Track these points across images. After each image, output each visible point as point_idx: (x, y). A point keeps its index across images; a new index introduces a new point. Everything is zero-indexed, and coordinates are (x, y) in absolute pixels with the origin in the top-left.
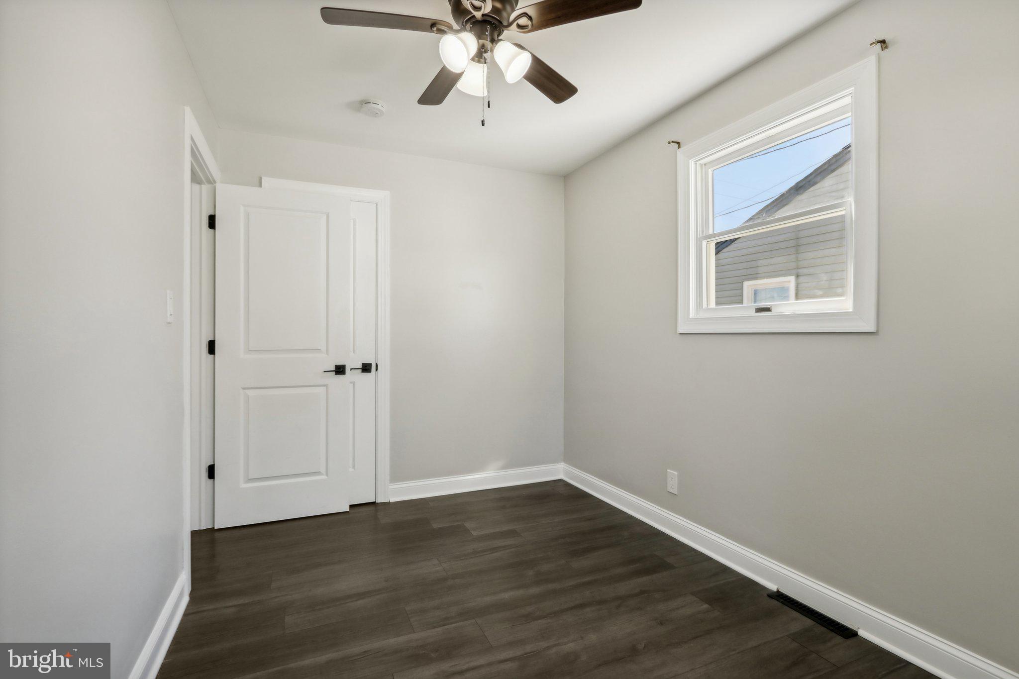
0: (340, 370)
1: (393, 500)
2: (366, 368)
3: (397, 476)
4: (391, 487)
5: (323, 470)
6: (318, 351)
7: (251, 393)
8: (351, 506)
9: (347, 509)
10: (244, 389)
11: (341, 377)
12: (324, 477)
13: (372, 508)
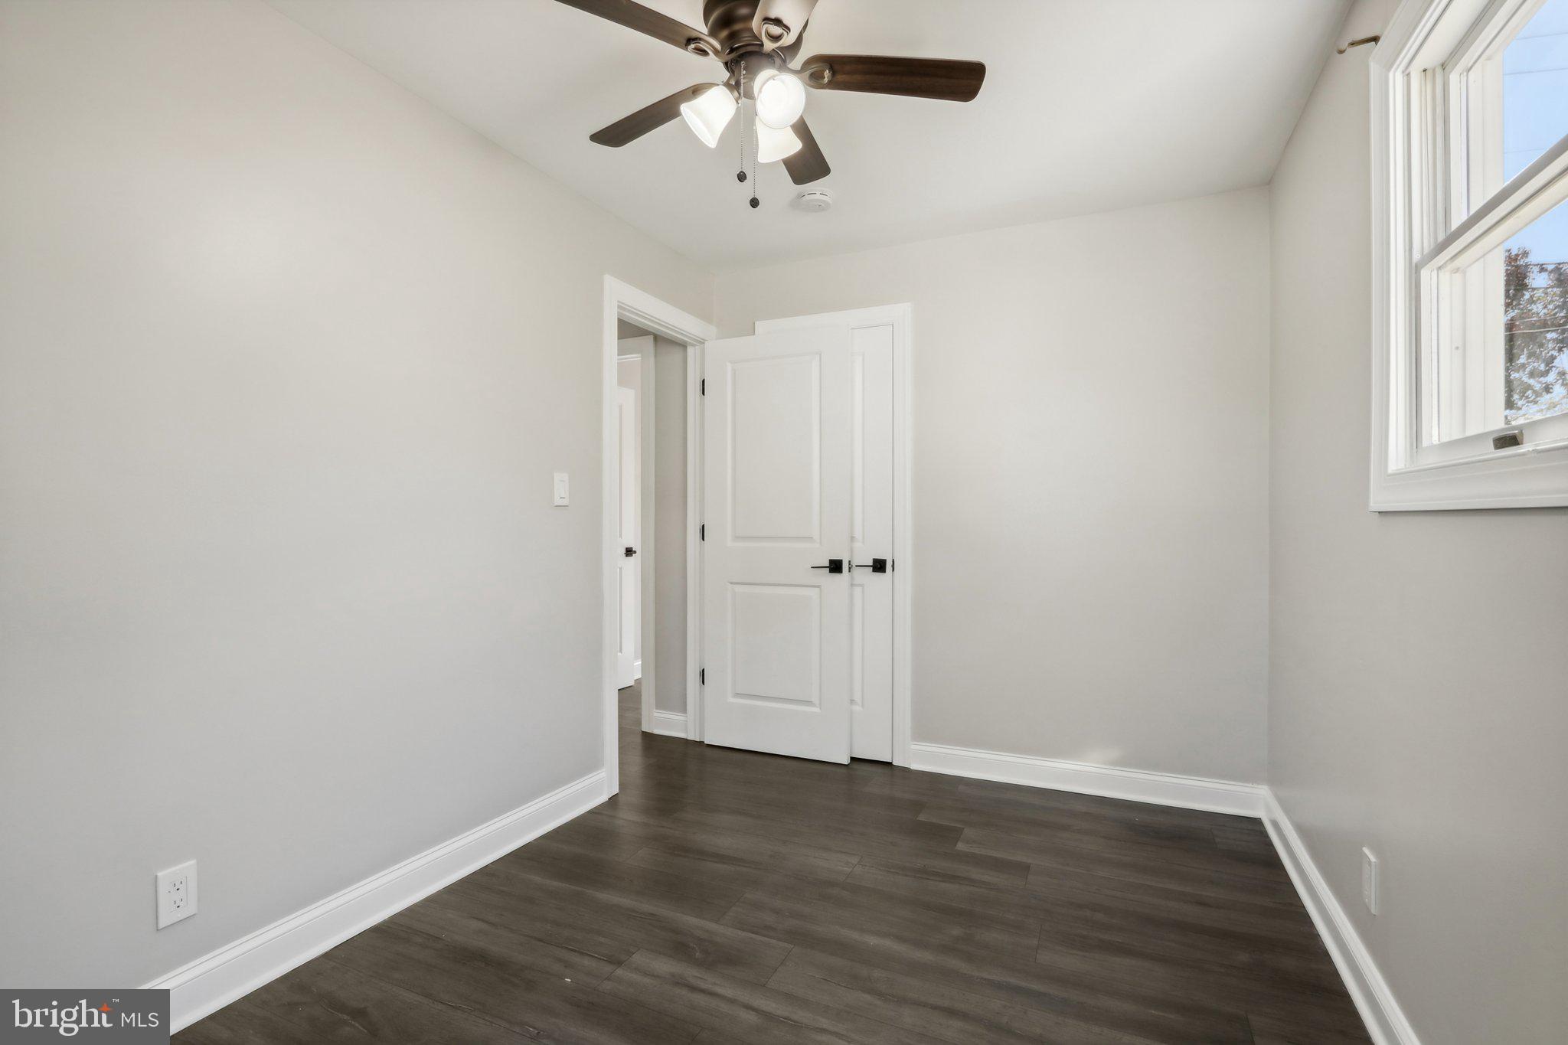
0: (836, 567)
1: (915, 766)
2: (879, 566)
3: (923, 732)
4: (913, 747)
5: (816, 700)
6: (810, 539)
7: (738, 589)
8: (853, 759)
9: (846, 761)
10: (731, 583)
11: (836, 576)
12: (816, 710)
13: (887, 770)
